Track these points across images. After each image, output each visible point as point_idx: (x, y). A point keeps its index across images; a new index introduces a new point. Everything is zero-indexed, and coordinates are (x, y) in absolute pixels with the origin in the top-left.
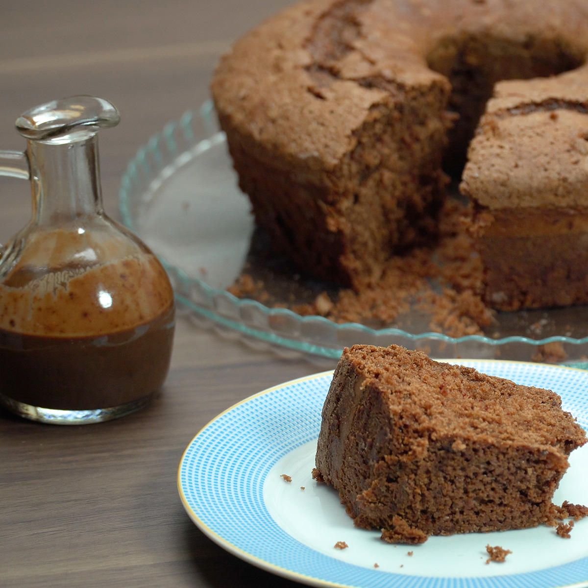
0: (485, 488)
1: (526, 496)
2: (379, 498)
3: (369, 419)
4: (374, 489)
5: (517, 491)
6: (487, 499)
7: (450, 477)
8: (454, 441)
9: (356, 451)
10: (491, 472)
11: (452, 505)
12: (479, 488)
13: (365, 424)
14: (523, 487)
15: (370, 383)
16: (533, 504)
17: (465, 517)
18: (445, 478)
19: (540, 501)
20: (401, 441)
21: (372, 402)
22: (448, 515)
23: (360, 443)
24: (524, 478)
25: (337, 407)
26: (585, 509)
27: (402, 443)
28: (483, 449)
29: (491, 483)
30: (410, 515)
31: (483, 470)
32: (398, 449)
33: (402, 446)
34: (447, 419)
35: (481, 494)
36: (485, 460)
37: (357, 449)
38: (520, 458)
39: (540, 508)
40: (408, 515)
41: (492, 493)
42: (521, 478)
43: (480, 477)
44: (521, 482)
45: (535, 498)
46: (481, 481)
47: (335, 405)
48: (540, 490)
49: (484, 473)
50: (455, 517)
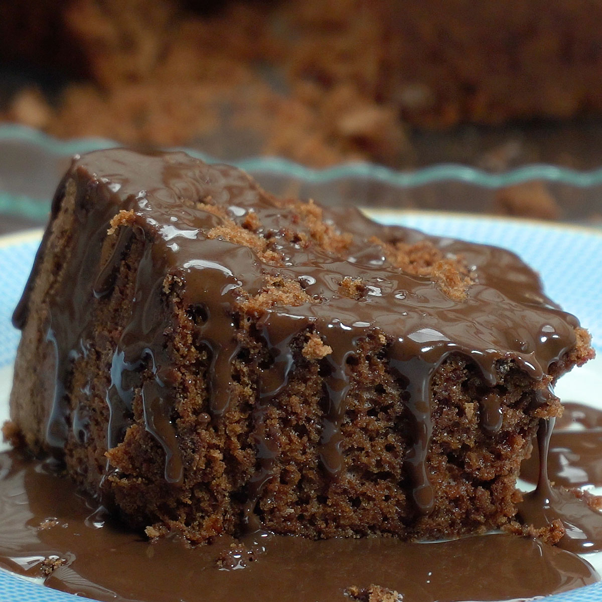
0: (372, 446)
1: (461, 464)
2: (137, 464)
3: (123, 299)
4: (129, 444)
5: (442, 454)
6: (376, 471)
7: (298, 419)
8: (307, 339)
9: (96, 370)
10: (385, 409)
11: (300, 482)
12: (361, 446)
13: (116, 310)
14: (455, 444)
15: (127, 221)
16: (476, 483)
17: (329, 510)
18: (285, 422)
19: (492, 476)
20: (190, 339)
21: (130, 264)
22: (293, 505)
23: (104, 352)
24: (457, 424)
25: (55, 281)
26: (588, 499)
27: (194, 343)
28: (368, 358)
29: (386, 435)
30: (207, 504)
31: (367, 406)
32: (182, 356)
33: (193, 349)
34: (291, 295)
35: (364, 459)
36: (373, 381)
37: (98, 368)
38: (448, 380)
39: (492, 495)
40: (202, 504)
41: (387, 456)
42: (450, 423)
43: (363, 420)
44: (451, 433)
45: (479, 469)
46: (365, 430)
47: (52, 278)
48: (492, 452)
49: (371, 412)
50: (307, 511)
